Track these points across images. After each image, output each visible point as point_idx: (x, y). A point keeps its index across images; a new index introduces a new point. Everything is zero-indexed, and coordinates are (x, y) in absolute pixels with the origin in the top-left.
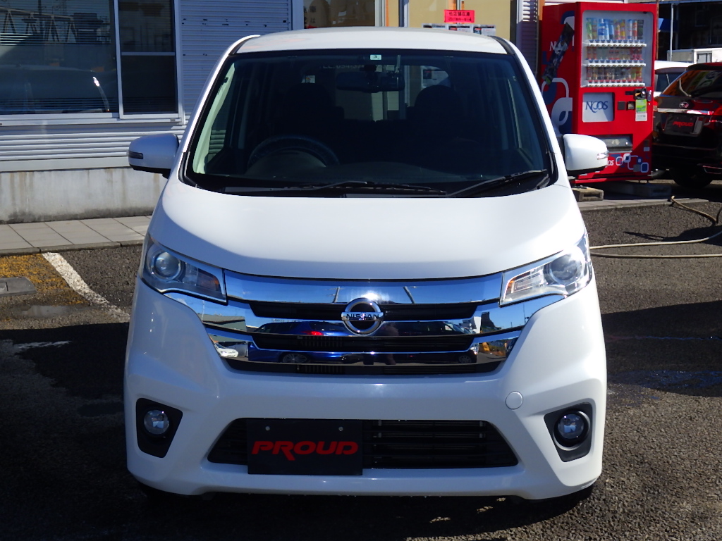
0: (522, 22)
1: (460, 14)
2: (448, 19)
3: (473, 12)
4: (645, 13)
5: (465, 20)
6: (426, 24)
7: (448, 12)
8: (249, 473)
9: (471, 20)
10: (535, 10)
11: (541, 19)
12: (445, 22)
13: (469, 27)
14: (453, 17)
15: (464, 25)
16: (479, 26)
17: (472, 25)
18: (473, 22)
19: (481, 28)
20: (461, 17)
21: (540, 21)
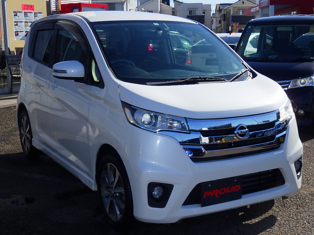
0: (53, 11)
1: (28, 7)
2: (24, 9)
3: (33, 6)
4: (103, 8)
5: (30, 9)
6: (14, 11)
7: (23, 5)
8: (202, 207)
9: (33, 10)
10: (57, 6)
11: (61, 10)
12: (22, 10)
13: (32, 13)
14: (26, 8)
15: (30, 12)
16: (36, 12)
17: (33, 12)
18: (34, 10)
19: (37, 13)
20: (29, 8)
21: (60, 11)
